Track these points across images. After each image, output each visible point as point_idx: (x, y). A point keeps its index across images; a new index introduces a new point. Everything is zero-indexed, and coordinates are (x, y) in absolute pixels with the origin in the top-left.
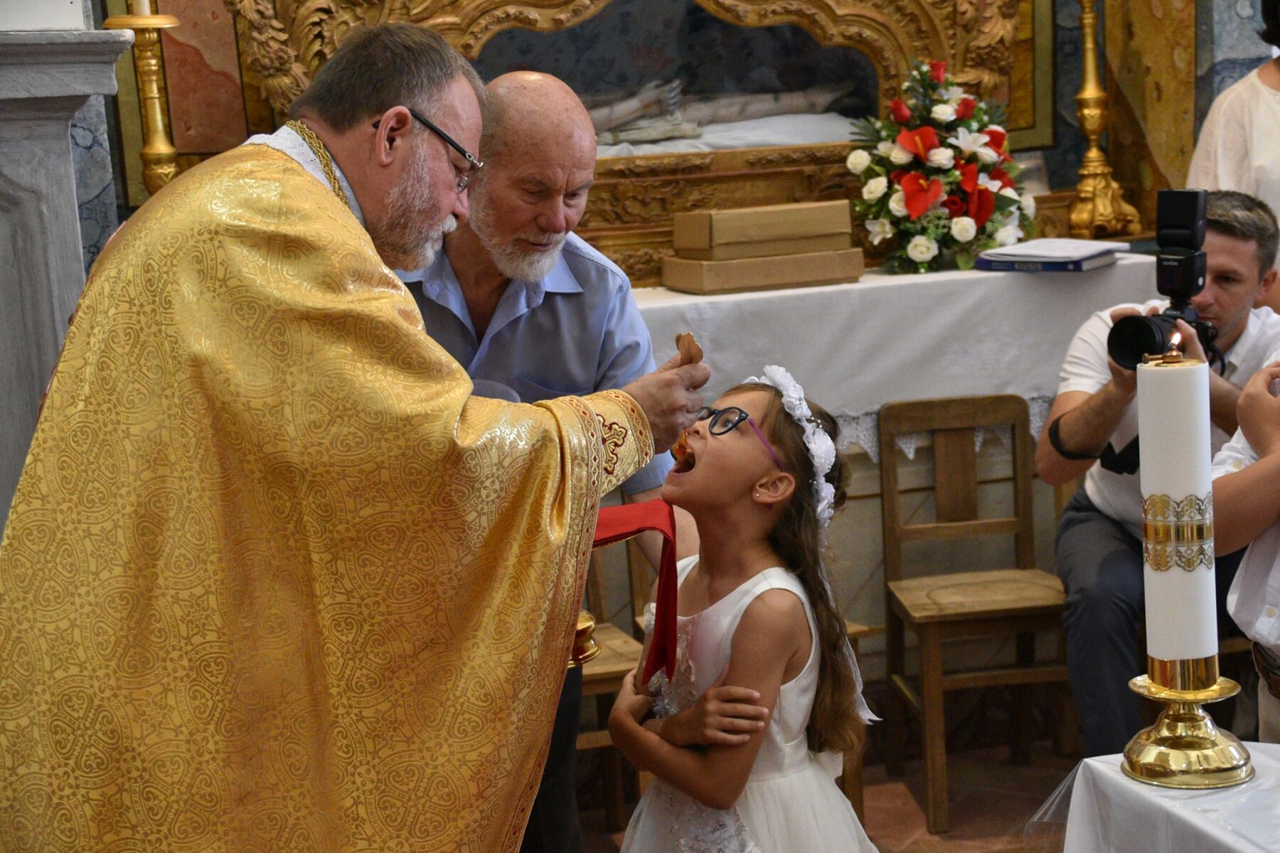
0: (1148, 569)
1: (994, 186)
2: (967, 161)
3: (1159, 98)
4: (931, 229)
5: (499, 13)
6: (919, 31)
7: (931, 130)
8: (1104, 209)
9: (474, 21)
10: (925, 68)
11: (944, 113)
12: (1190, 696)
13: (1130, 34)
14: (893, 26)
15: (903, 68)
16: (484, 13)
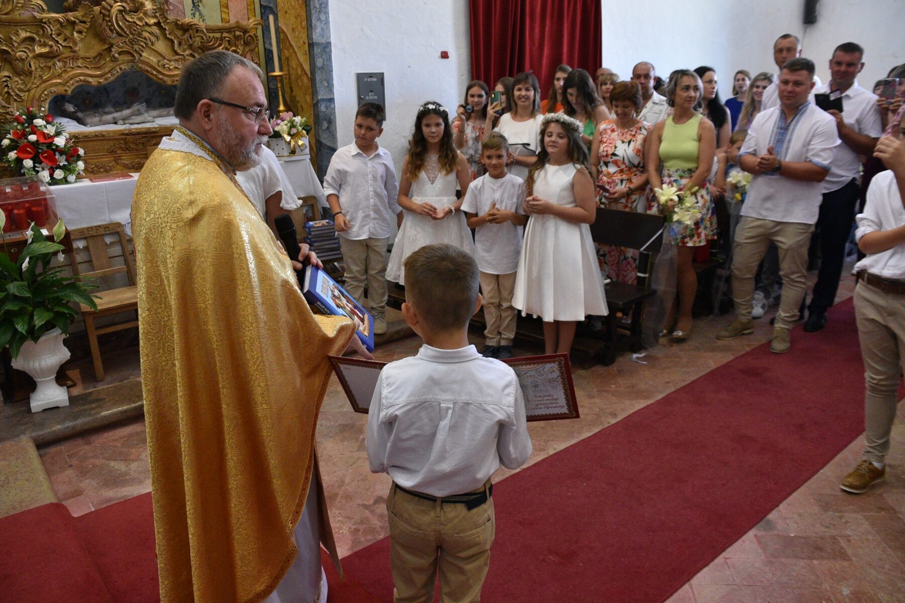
5: (77, 79)
9: (68, 82)
13: (292, 91)
16: (71, 79)
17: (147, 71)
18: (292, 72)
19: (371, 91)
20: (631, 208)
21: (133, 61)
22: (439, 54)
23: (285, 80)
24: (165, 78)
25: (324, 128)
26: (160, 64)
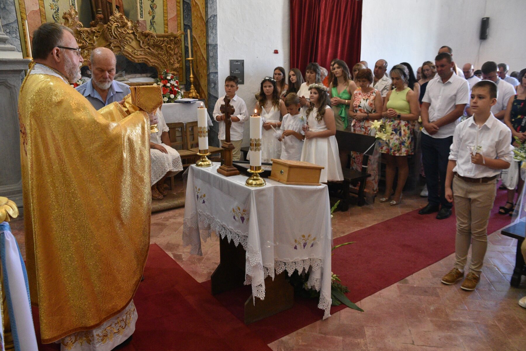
0: (199, 137)
1: (177, 90)
2: (173, 86)
3: (202, 77)
4: (167, 96)
6: (164, 65)
7: (166, 80)
8: (194, 94)
10: (166, 70)
11: (169, 78)
12: (205, 155)
14: (160, 64)
15: (162, 70)
17: (127, 56)
18: (198, 58)
19: (237, 69)
20: (368, 134)
21: (120, 51)
22: (273, 51)
23: (194, 62)
24: (135, 60)
25: (212, 87)
26: (133, 52)
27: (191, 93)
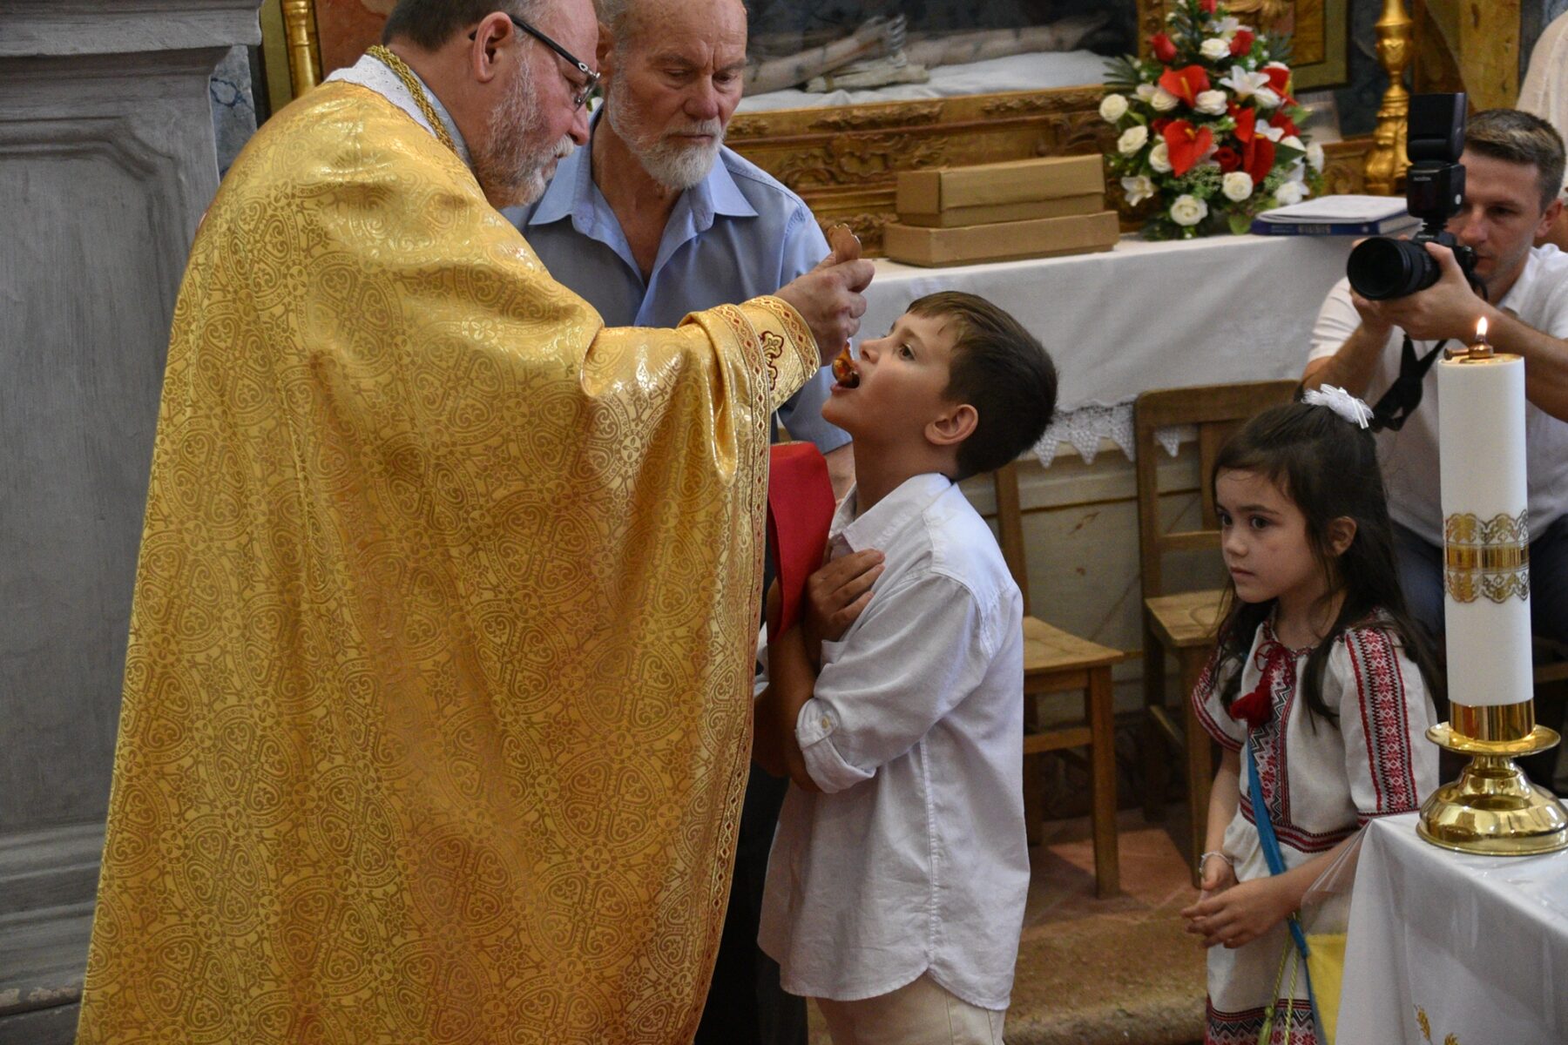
1: (1274, 134)
2: (1243, 106)
3: (1476, 24)
4: (1200, 186)
7: (1199, 68)
11: (1216, 48)
12: (1499, 748)
27: (1383, 148)
